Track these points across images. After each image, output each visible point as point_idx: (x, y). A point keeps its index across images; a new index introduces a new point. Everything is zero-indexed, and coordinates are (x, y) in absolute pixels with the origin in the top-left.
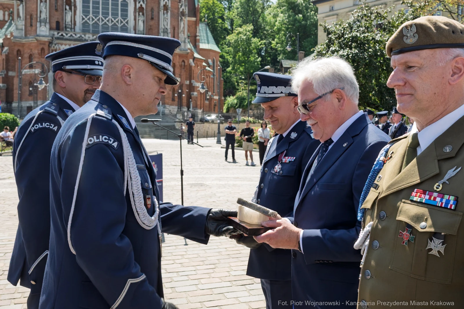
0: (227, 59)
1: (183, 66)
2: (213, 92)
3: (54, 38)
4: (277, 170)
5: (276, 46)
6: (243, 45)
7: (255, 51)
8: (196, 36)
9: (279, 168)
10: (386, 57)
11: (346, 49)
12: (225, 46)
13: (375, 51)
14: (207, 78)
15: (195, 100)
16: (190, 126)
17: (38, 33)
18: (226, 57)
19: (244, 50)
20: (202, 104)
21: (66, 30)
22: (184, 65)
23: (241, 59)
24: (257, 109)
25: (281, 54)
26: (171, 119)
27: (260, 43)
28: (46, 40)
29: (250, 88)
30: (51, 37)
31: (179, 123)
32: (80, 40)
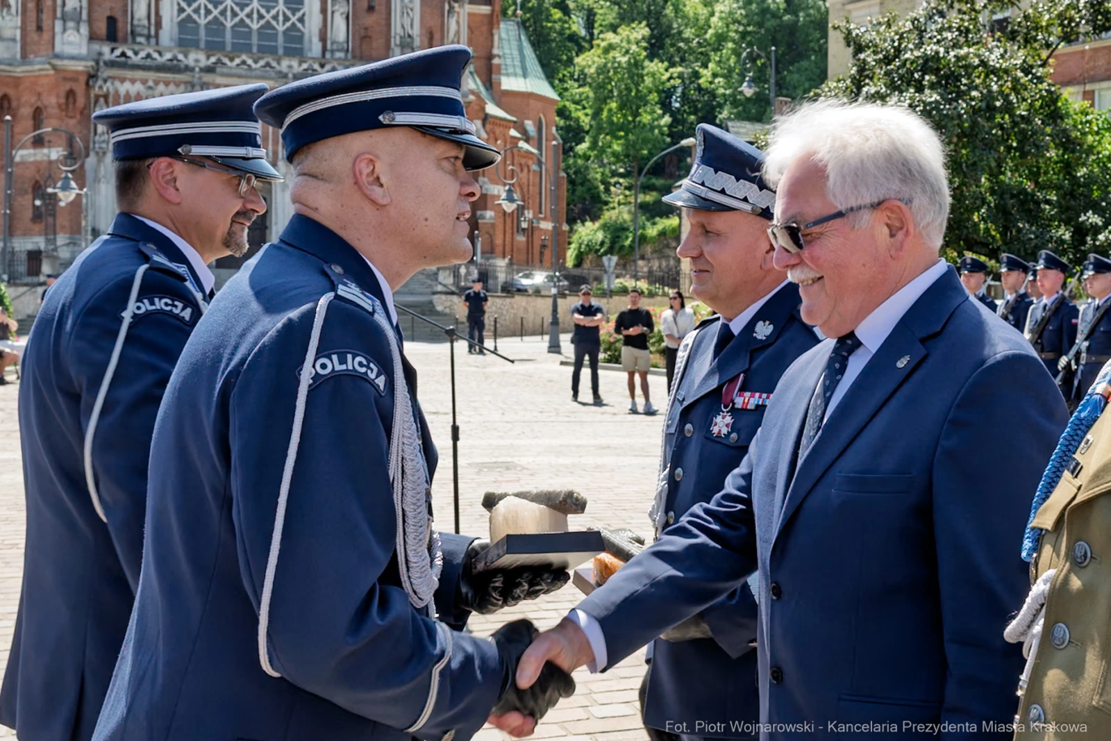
0: (577, 120)
2: (538, 210)
3: (102, 64)
4: (720, 431)
5: (711, 83)
6: (620, 80)
7: (654, 97)
8: (491, 56)
9: (727, 425)
10: (1018, 113)
11: (907, 90)
12: (570, 83)
13: (989, 97)
14: (522, 170)
15: (488, 233)
16: (476, 303)
17: (58, 48)
18: (573, 115)
19: (624, 93)
20: (506, 243)
21: (134, 42)
23: (615, 119)
24: (659, 258)
25: (725, 103)
26: (423, 284)
27: (667, 75)
28: (80, 68)
29: (642, 198)
30: (93, 60)
31: (443, 297)
32: (172, 67)
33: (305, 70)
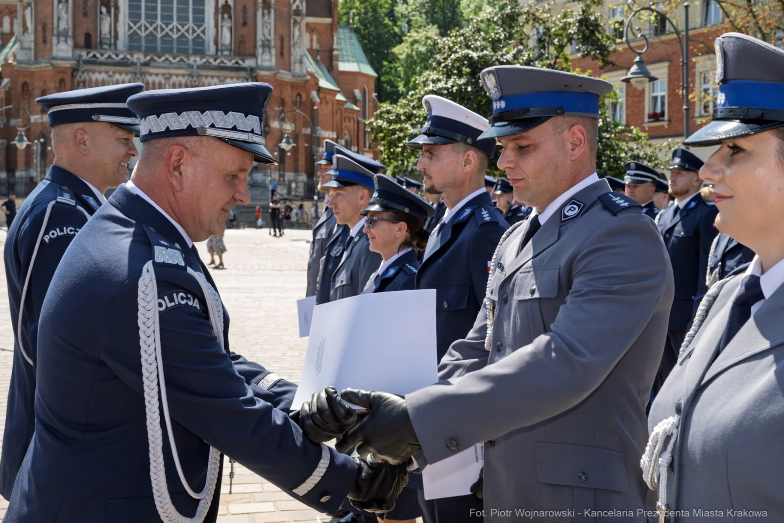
1: (298, 103)
3: (81, 62)
8: (332, 50)
17: (55, 53)
21: (102, 48)
22: (301, 101)
28: (68, 65)
30: (76, 60)
32: (124, 63)
33: (205, 63)
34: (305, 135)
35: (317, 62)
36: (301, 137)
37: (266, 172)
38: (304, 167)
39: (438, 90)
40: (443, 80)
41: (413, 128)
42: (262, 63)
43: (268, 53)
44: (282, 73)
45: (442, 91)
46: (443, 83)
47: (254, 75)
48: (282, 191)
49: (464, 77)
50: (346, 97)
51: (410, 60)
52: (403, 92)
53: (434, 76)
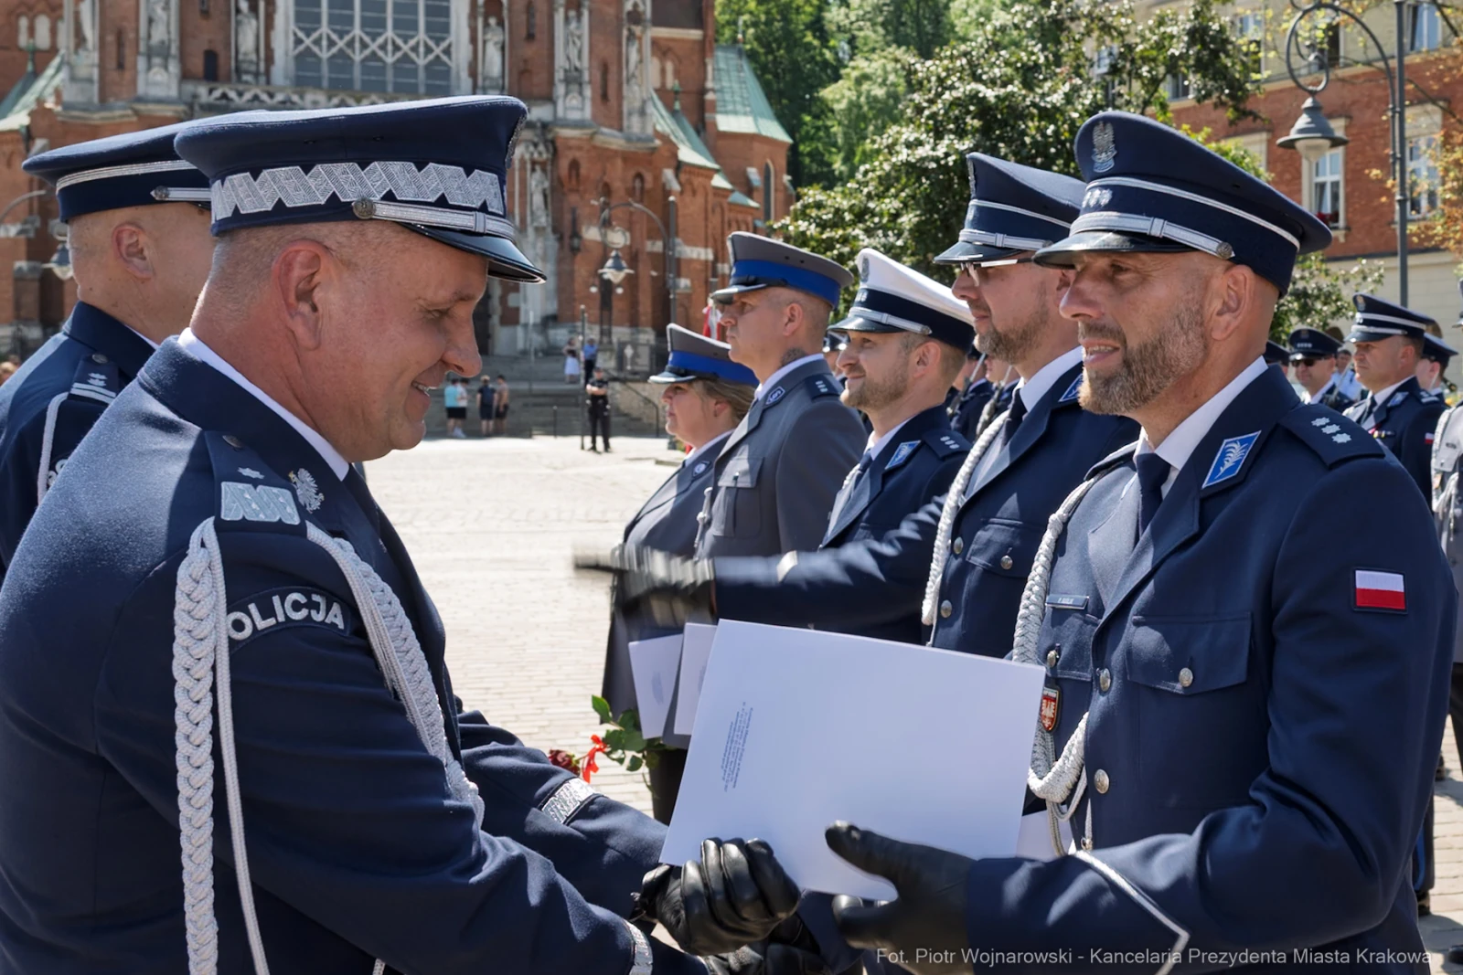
1: (638, 191)
8: (703, 91)
15: (682, 305)
21: (239, 80)
22: (642, 189)
34: (653, 255)
35: (673, 113)
36: (642, 257)
37: (574, 327)
38: (649, 316)
39: (918, 161)
40: (928, 143)
41: (869, 237)
42: (565, 113)
43: (576, 94)
44: (602, 134)
45: (926, 164)
46: (928, 147)
47: (550, 136)
48: (605, 363)
49: (970, 136)
50: (731, 183)
51: (855, 111)
52: (841, 173)
53: (908, 133)
